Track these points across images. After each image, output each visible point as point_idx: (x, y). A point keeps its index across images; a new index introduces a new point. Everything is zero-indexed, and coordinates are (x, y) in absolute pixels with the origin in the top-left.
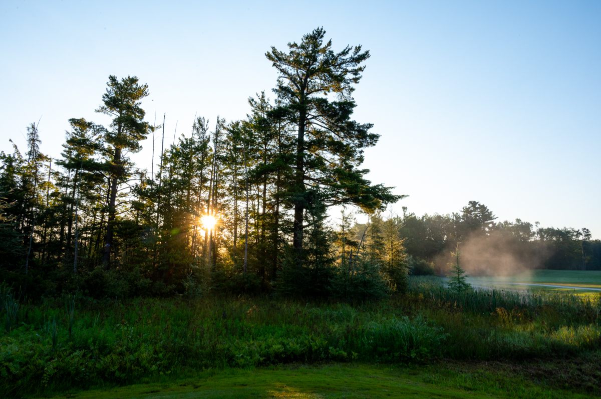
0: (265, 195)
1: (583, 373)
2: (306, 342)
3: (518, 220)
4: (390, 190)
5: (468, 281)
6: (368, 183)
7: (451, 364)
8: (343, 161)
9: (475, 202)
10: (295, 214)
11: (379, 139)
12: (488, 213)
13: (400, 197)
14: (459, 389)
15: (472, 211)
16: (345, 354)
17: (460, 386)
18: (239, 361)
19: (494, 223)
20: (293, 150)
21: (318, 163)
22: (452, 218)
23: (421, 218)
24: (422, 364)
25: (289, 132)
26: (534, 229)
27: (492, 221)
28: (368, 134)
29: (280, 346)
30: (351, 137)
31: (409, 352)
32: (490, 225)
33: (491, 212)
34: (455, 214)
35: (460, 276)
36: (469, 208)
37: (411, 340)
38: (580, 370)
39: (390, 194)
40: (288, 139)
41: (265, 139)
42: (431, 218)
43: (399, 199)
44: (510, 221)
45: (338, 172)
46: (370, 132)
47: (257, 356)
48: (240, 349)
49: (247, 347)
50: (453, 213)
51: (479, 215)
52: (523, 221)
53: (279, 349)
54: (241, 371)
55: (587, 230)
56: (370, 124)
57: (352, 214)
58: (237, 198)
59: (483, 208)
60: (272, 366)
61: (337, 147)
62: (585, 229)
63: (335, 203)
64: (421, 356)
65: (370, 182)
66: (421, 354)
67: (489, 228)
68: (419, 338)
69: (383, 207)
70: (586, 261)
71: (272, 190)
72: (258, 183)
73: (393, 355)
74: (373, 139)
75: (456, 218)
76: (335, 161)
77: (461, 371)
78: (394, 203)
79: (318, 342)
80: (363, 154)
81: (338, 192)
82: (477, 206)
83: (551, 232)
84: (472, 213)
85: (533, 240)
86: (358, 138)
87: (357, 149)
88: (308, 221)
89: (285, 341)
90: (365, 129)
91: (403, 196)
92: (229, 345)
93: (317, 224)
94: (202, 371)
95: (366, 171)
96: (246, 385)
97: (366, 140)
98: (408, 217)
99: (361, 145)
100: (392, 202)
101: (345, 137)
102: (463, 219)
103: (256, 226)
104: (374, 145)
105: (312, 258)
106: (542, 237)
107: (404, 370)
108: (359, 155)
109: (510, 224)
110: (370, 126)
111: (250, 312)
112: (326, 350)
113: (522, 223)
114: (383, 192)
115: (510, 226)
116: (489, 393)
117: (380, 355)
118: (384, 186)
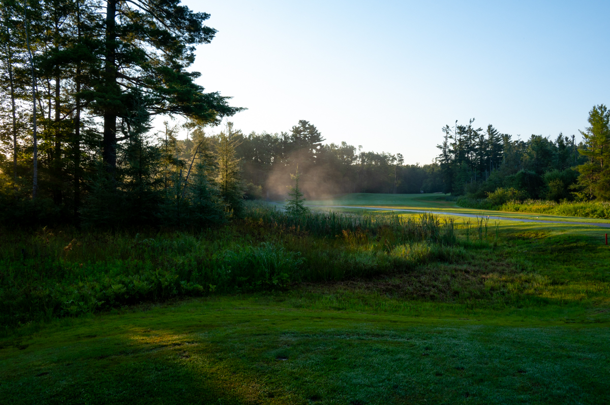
0: (58, 94)
1: (423, 284)
2: (153, 278)
3: (344, 143)
4: (226, 100)
5: (305, 204)
6: (201, 89)
7: (311, 287)
8: (169, 58)
9: (305, 121)
10: (105, 123)
11: (216, 35)
12: (317, 134)
13: (237, 110)
14: (329, 310)
15: (301, 131)
16: (201, 287)
17: (330, 307)
18: (69, 309)
19: (322, 145)
20: (100, 35)
21: (138, 57)
22: (281, 137)
23: (247, 137)
24: (285, 290)
25: (93, 8)
26: (357, 153)
27: (320, 142)
28: (203, 27)
29: (120, 285)
30: (179, 28)
31: (270, 279)
32: (318, 147)
33: (320, 133)
34: (284, 133)
35: (299, 200)
36: (299, 128)
37: (272, 267)
38: (420, 282)
39: (226, 104)
40: (91, 17)
41: (55, 13)
42: (259, 137)
43: (237, 112)
44: (336, 144)
45: (163, 71)
46: (205, 23)
47: (94, 300)
48: (67, 294)
49: (76, 292)
50: (282, 133)
51: (308, 136)
52: (348, 144)
53: (119, 289)
54: (77, 321)
55: (401, 155)
56: (205, 14)
57: (178, 126)
58: (14, 96)
59: (312, 128)
60: (114, 310)
61: (162, 40)
62: (399, 154)
63: (159, 111)
64: (282, 282)
65: (202, 89)
66: (282, 281)
67: (317, 150)
68: (281, 263)
69: (217, 120)
70: (397, 185)
71: (69, 88)
72: (48, 76)
73: (255, 284)
74: (208, 34)
75: (285, 137)
76: (158, 57)
77: (323, 293)
78: (230, 116)
79: (168, 277)
80: (194, 52)
81: (164, 98)
82: (307, 126)
83: (371, 156)
84: (302, 133)
85: (355, 164)
86: (189, 30)
87: (187, 45)
88: (125, 133)
89: (126, 280)
90: (200, 20)
91: (241, 108)
92: (50, 290)
93: (135, 137)
94: (19, 326)
95: (197, 74)
96: (95, 336)
97: (199, 34)
98: (234, 134)
99: (191, 40)
100: (228, 115)
101: (172, 26)
102: (292, 139)
103: (47, 136)
104: (209, 42)
105: (128, 179)
106: (363, 161)
107: (269, 297)
108: (189, 52)
109: (336, 147)
110: (206, 16)
111: (69, 248)
112: (178, 285)
113: (347, 146)
114: (218, 102)
115: (336, 149)
116: (358, 310)
117: (240, 285)
118: (220, 95)
